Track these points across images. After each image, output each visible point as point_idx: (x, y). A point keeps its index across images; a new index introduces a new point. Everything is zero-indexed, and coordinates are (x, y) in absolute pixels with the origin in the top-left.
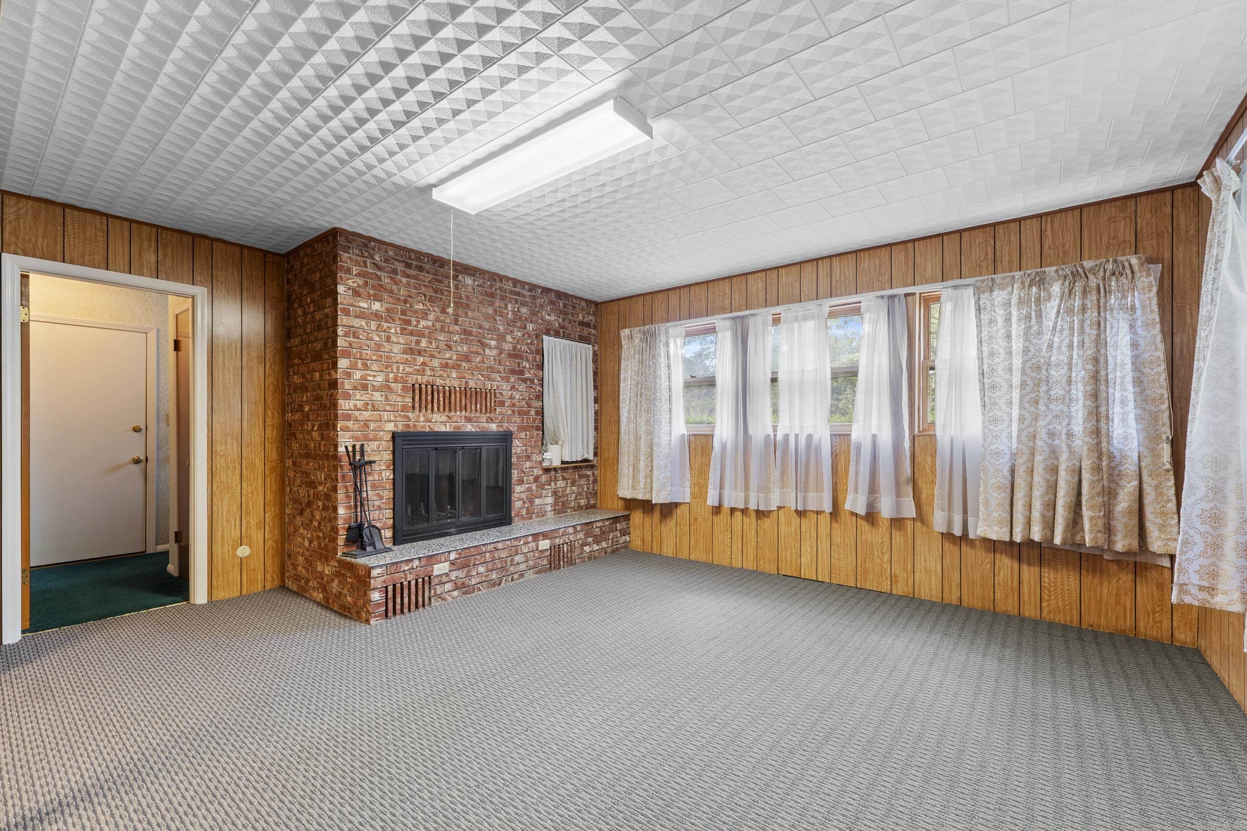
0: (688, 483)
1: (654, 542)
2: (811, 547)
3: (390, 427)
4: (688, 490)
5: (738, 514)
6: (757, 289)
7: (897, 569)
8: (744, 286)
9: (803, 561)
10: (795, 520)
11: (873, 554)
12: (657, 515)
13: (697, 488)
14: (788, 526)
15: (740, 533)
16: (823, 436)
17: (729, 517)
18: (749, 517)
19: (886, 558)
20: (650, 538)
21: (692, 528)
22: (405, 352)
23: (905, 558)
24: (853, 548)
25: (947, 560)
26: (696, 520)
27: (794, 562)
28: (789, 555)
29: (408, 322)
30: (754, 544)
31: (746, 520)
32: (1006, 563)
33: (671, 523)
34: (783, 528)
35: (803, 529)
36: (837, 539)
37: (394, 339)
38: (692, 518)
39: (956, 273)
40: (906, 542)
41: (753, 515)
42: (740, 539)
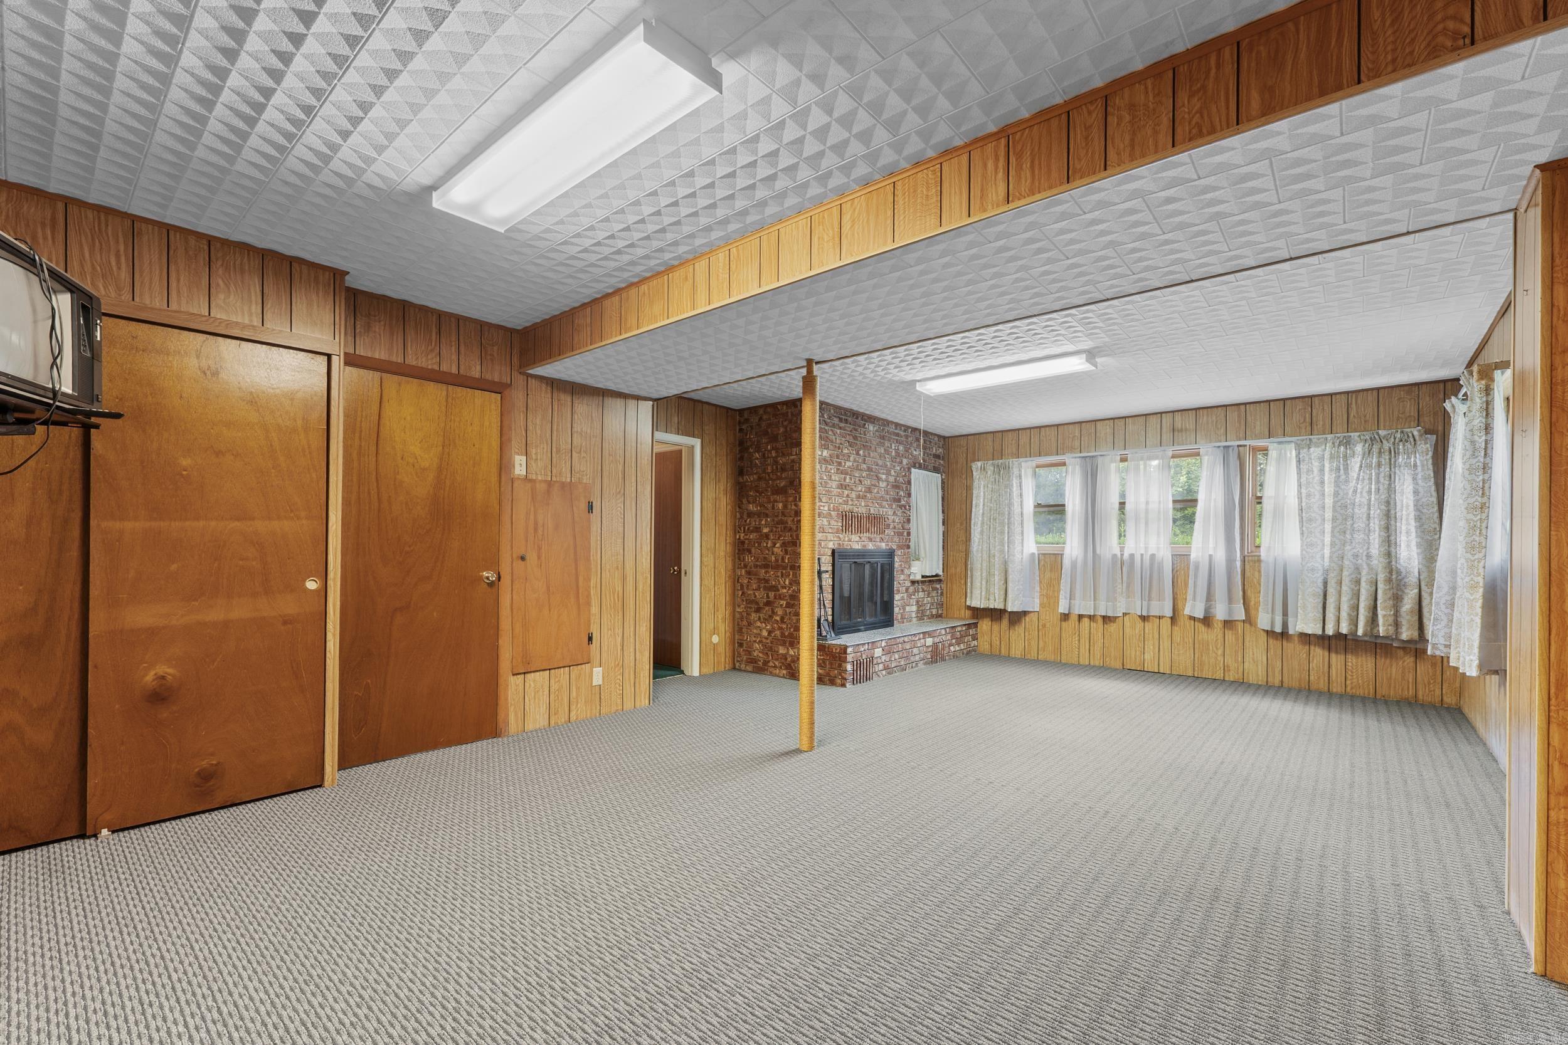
0: (1037, 595)
1: (1003, 646)
2: (1154, 645)
3: (831, 545)
4: (1037, 601)
5: (1086, 620)
6: (1106, 433)
7: (1229, 660)
8: (1093, 431)
9: (1146, 657)
10: (1139, 624)
11: (1208, 649)
12: (1005, 622)
13: (1045, 599)
14: (1133, 628)
15: (1087, 636)
16: (1165, 554)
17: (1077, 623)
18: (1097, 622)
19: (1220, 652)
20: (998, 643)
21: (1040, 633)
22: (838, 488)
23: (1236, 652)
24: (1191, 645)
25: (1271, 652)
26: (1044, 626)
27: (1138, 659)
28: (1133, 653)
29: (840, 464)
30: (1100, 644)
31: (1093, 625)
32: (1318, 653)
33: (1020, 629)
34: (1127, 630)
35: (1147, 631)
36: (1177, 638)
37: (833, 477)
38: (1040, 624)
39: (1280, 431)
40: (1237, 639)
41: (1100, 620)
42: (1087, 641)
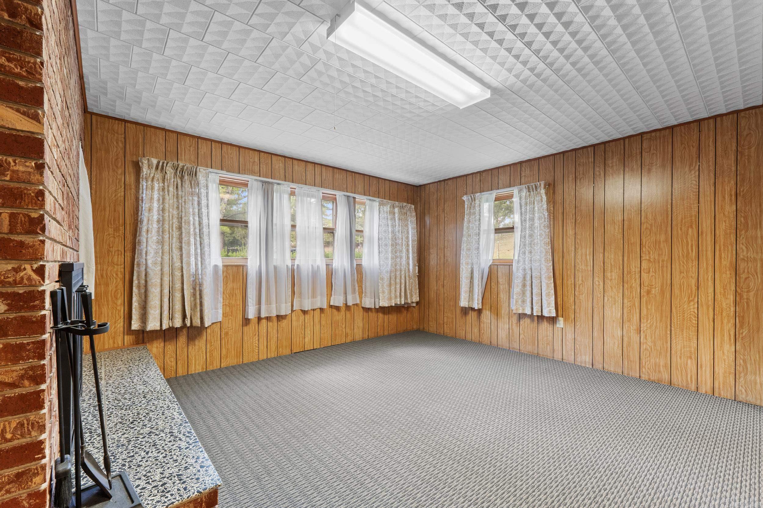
0: (220, 305)
1: (180, 366)
2: (310, 331)
4: (220, 311)
5: (264, 322)
6: (279, 167)
7: (348, 330)
8: (270, 162)
9: (306, 341)
10: (302, 317)
11: (338, 326)
12: (182, 339)
13: (228, 309)
14: (297, 321)
15: (265, 335)
17: (257, 325)
18: (272, 322)
19: (344, 326)
20: (174, 364)
21: (223, 342)
23: (351, 323)
24: (330, 325)
25: (365, 320)
26: (227, 334)
27: (301, 343)
28: (298, 340)
30: (275, 339)
31: (270, 324)
33: (200, 343)
34: (294, 323)
35: (306, 321)
36: (323, 323)
38: (223, 333)
40: (351, 316)
41: (275, 320)
42: (265, 339)
